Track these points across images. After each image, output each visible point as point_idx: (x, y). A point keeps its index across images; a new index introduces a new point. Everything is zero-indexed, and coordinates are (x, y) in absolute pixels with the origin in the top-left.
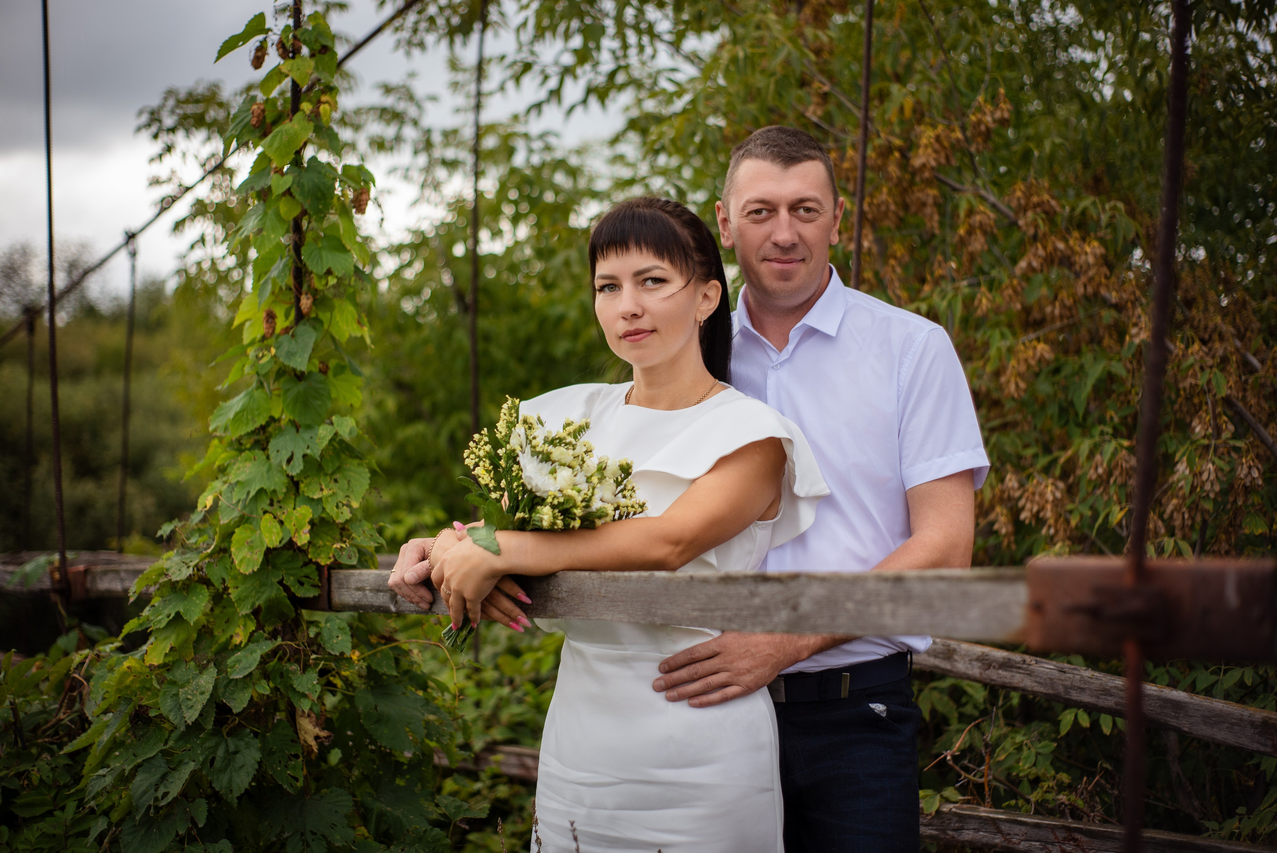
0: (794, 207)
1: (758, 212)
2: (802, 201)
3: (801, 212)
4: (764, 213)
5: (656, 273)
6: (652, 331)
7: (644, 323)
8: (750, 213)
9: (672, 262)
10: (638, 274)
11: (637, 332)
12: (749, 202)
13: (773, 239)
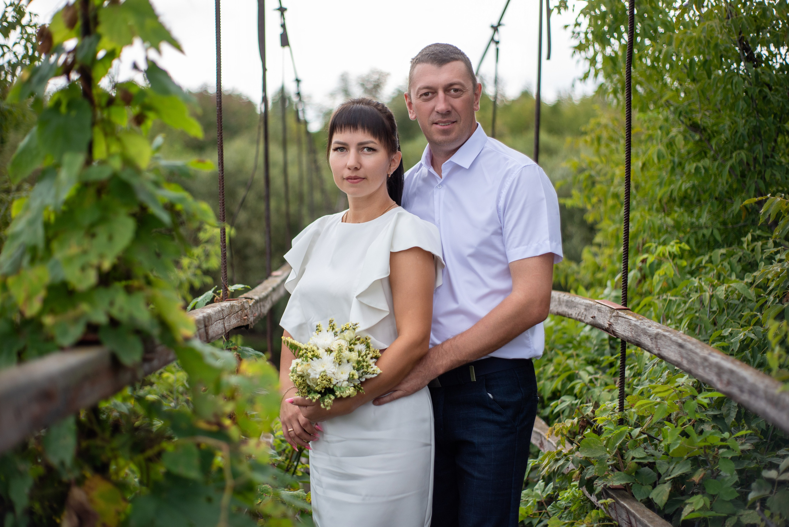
0: (447, 89)
1: (426, 94)
2: (451, 85)
3: (452, 91)
4: (430, 94)
5: (371, 145)
6: (364, 178)
7: (360, 173)
8: (421, 96)
9: (380, 140)
10: (360, 144)
11: (355, 178)
12: (420, 89)
13: (436, 109)
